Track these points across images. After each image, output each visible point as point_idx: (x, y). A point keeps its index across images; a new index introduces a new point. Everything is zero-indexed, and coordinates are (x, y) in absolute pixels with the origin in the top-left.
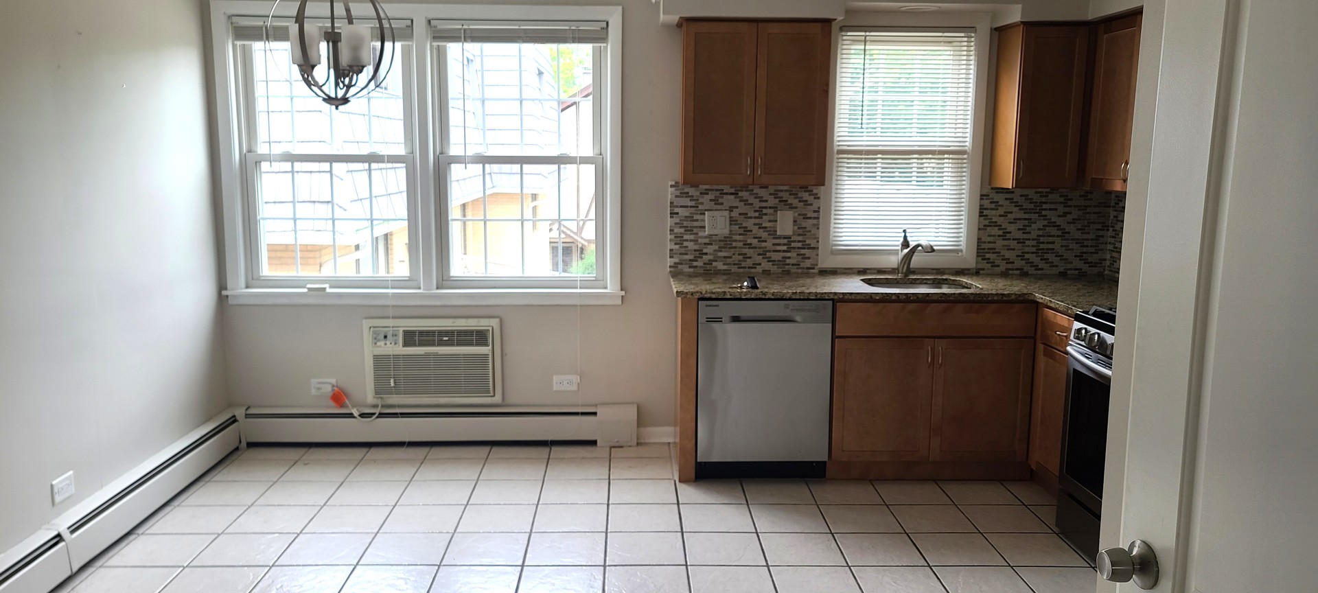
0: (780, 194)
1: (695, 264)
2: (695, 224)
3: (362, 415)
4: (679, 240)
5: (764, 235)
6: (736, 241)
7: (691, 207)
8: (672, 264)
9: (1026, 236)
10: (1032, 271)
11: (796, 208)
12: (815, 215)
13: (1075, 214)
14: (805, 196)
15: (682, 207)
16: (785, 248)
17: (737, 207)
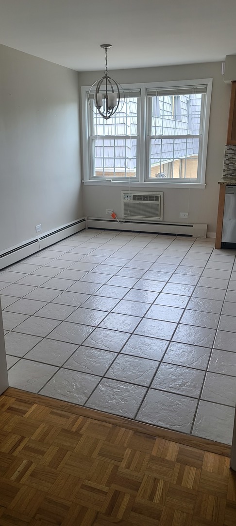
3: (120, 221)
7: (233, 153)
8: (224, 175)
15: (229, 153)
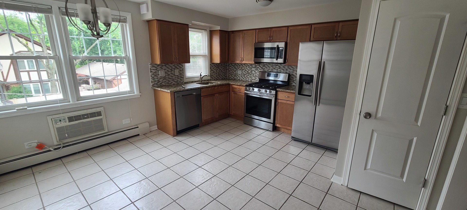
0: (175, 66)
1: (158, 84)
2: (157, 74)
3: (55, 149)
4: (153, 78)
5: (173, 76)
6: (167, 77)
7: (155, 69)
8: (152, 85)
9: (217, 72)
10: (218, 79)
11: (179, 69)
12: (183, 70)
13: (223, 67)
14: (180, 66)
15: (153, 70)
16: (177, 78)
17: (166, 69)
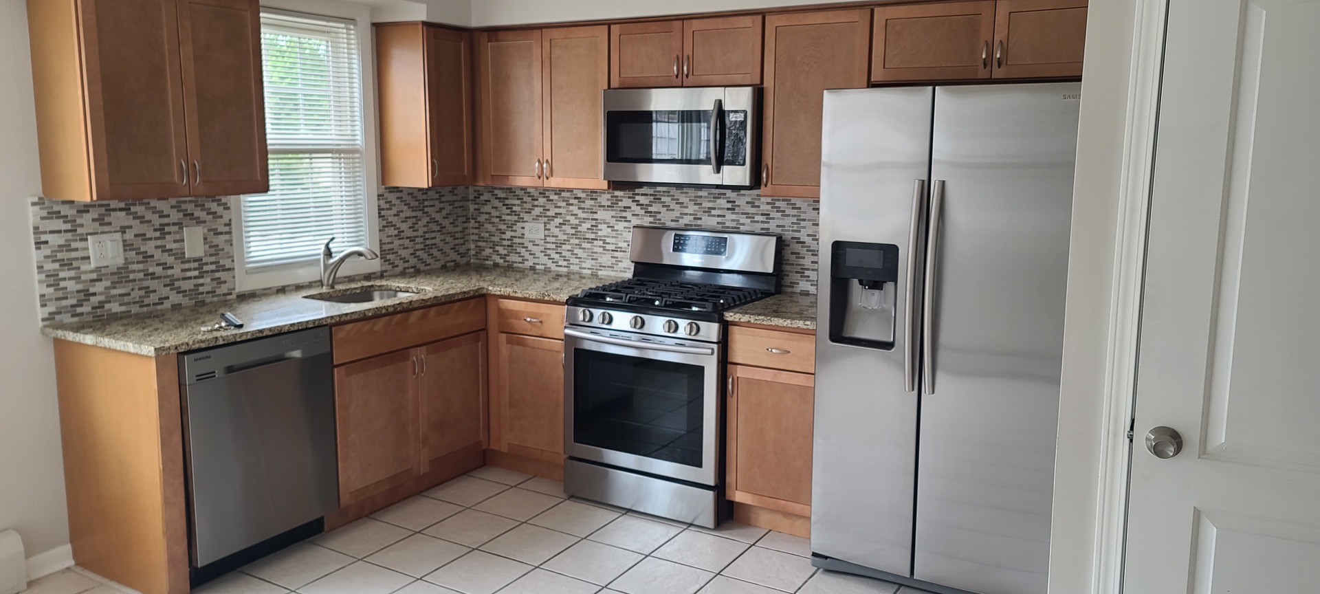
0: (184, 206)
1: (79, 310)
2: (74, 255)
4: (53, 280)
5: (170, 260)
6: (134, 272)
7: (66, 231)
8: (46, 316)
9: (415, 234)
10: (423, 267)
11: (205, 222)
12: (227, 229)
13: (448, 209)
14: (214, 207)
15: (52, 232)
16: (196, 273)
17: (130, 227)
